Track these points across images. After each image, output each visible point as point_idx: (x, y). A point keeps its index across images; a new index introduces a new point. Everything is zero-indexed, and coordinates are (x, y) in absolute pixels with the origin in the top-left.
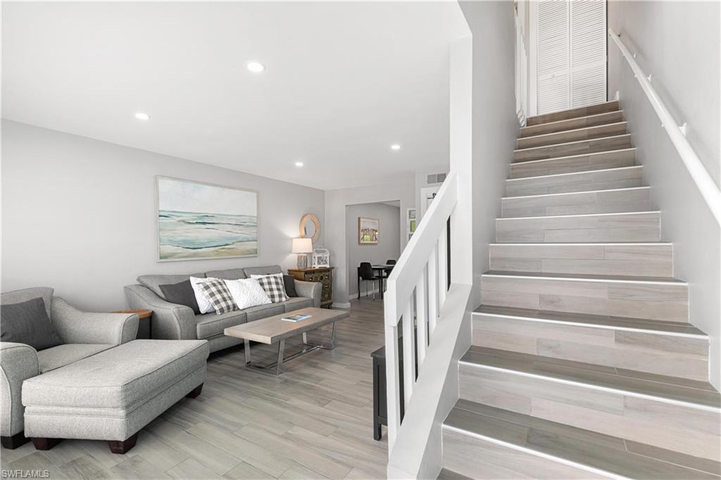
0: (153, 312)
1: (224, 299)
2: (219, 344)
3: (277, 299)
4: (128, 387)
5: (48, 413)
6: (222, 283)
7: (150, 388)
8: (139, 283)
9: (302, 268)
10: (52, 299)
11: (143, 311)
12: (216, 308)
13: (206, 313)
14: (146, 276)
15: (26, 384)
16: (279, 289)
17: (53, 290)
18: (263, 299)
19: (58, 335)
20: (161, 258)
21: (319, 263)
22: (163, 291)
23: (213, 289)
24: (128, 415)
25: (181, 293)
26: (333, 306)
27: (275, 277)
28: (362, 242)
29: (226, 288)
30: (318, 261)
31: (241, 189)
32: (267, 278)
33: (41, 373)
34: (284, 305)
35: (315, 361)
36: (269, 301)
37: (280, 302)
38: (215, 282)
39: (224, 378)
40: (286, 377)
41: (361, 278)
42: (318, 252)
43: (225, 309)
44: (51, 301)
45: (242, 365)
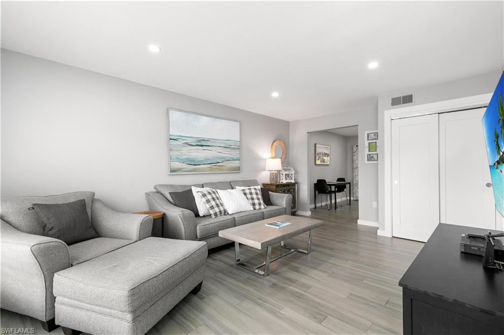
0: (164, 213)
1: (218, 206)
2: (214, 242)
3: (257, 207)
4: (135, 292)
5: (71, 306)
6: (216, 192)
7: (155, 291)
8: (156, 191)
9: (274, 182)
10: (93, 200)
11: (158, 212)
12: (212, 212)
13: (204, 216)
14: (161, 186)
15: (56, 276)
16: (258, 199)
17: (94, 194)
18: (246, 206)
19: (95, 229)
20: (171, 172)
21: (286, 179)
22: (172, 197)
23: (209, 197)
24: (134, 320)
25: (184, 199)
26: (297, 213)
27: (255, 189)
28: (318, 162)
29: (218, 196)
30: (285, 177)
31: (228, 119)
32: (249, 189)
33: (72, 266)
34: (263, 212)
35: (296, 265)
36: (251, 208)
37: (259, 209)
38: (210, 191)
39: (220, 275)
40: (274, 281)
41: (317, 192)
42: (285, 170)
43: (218, 213)
44: (92, 202)
45: (233, 263)
